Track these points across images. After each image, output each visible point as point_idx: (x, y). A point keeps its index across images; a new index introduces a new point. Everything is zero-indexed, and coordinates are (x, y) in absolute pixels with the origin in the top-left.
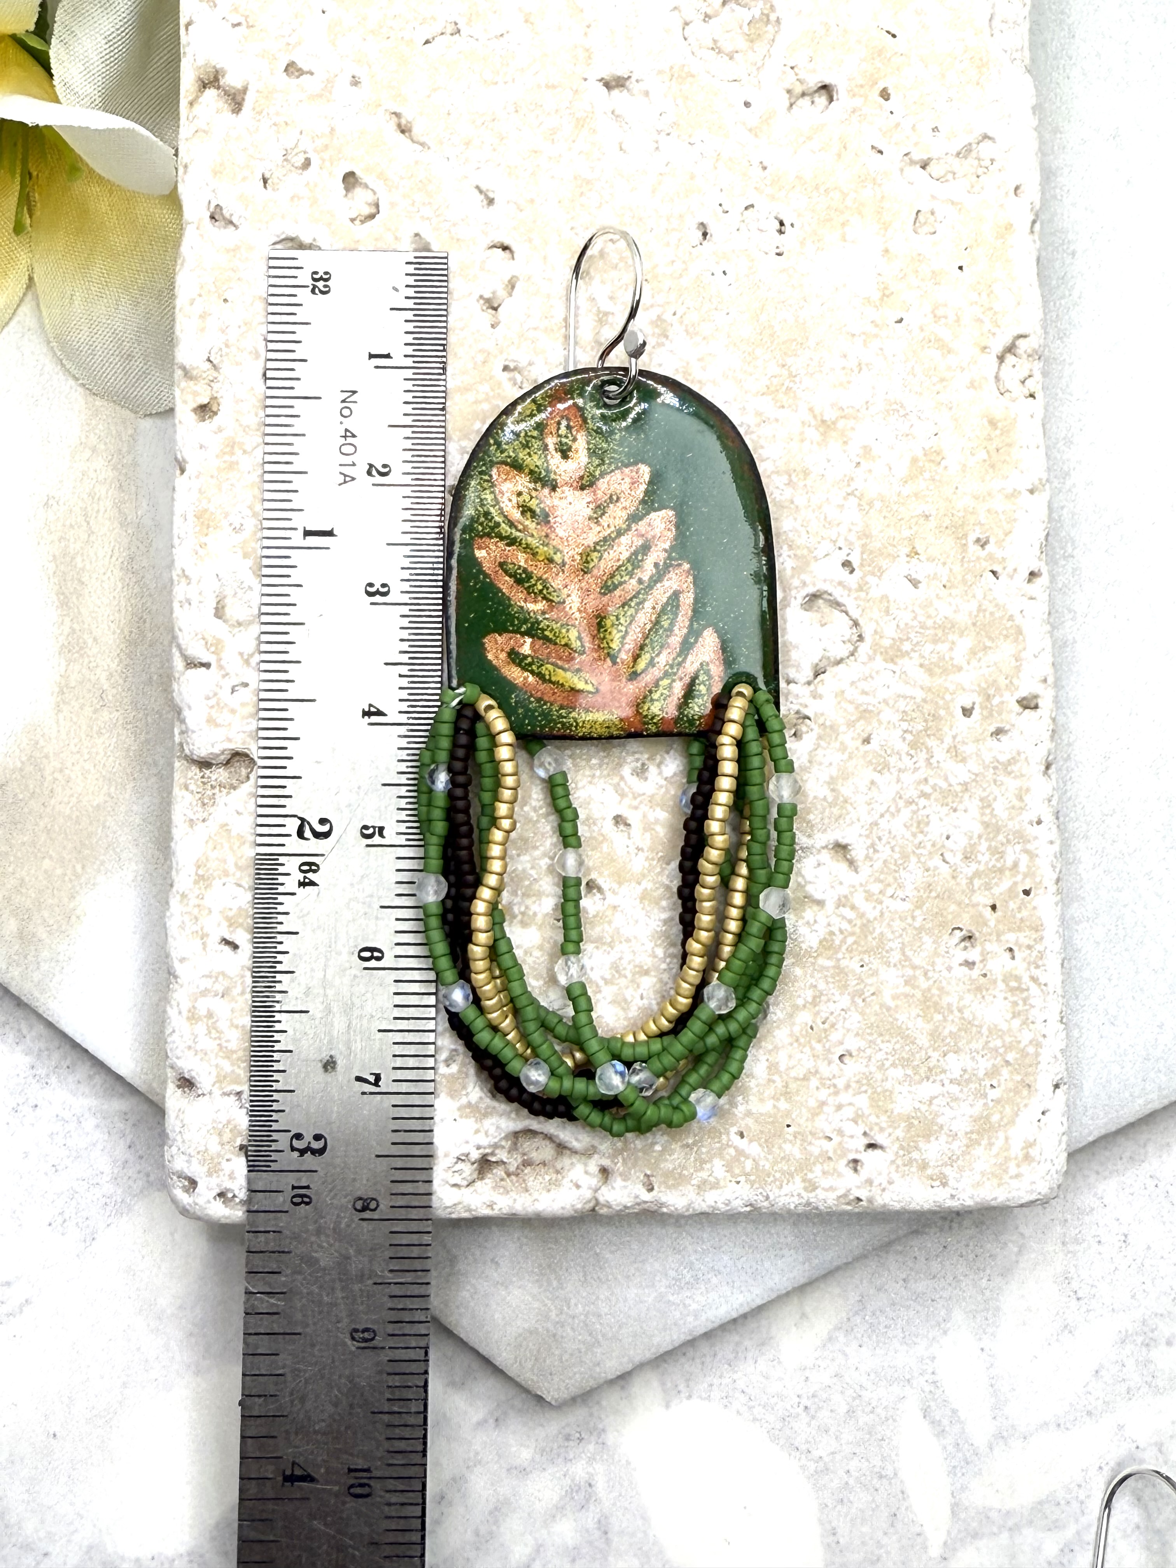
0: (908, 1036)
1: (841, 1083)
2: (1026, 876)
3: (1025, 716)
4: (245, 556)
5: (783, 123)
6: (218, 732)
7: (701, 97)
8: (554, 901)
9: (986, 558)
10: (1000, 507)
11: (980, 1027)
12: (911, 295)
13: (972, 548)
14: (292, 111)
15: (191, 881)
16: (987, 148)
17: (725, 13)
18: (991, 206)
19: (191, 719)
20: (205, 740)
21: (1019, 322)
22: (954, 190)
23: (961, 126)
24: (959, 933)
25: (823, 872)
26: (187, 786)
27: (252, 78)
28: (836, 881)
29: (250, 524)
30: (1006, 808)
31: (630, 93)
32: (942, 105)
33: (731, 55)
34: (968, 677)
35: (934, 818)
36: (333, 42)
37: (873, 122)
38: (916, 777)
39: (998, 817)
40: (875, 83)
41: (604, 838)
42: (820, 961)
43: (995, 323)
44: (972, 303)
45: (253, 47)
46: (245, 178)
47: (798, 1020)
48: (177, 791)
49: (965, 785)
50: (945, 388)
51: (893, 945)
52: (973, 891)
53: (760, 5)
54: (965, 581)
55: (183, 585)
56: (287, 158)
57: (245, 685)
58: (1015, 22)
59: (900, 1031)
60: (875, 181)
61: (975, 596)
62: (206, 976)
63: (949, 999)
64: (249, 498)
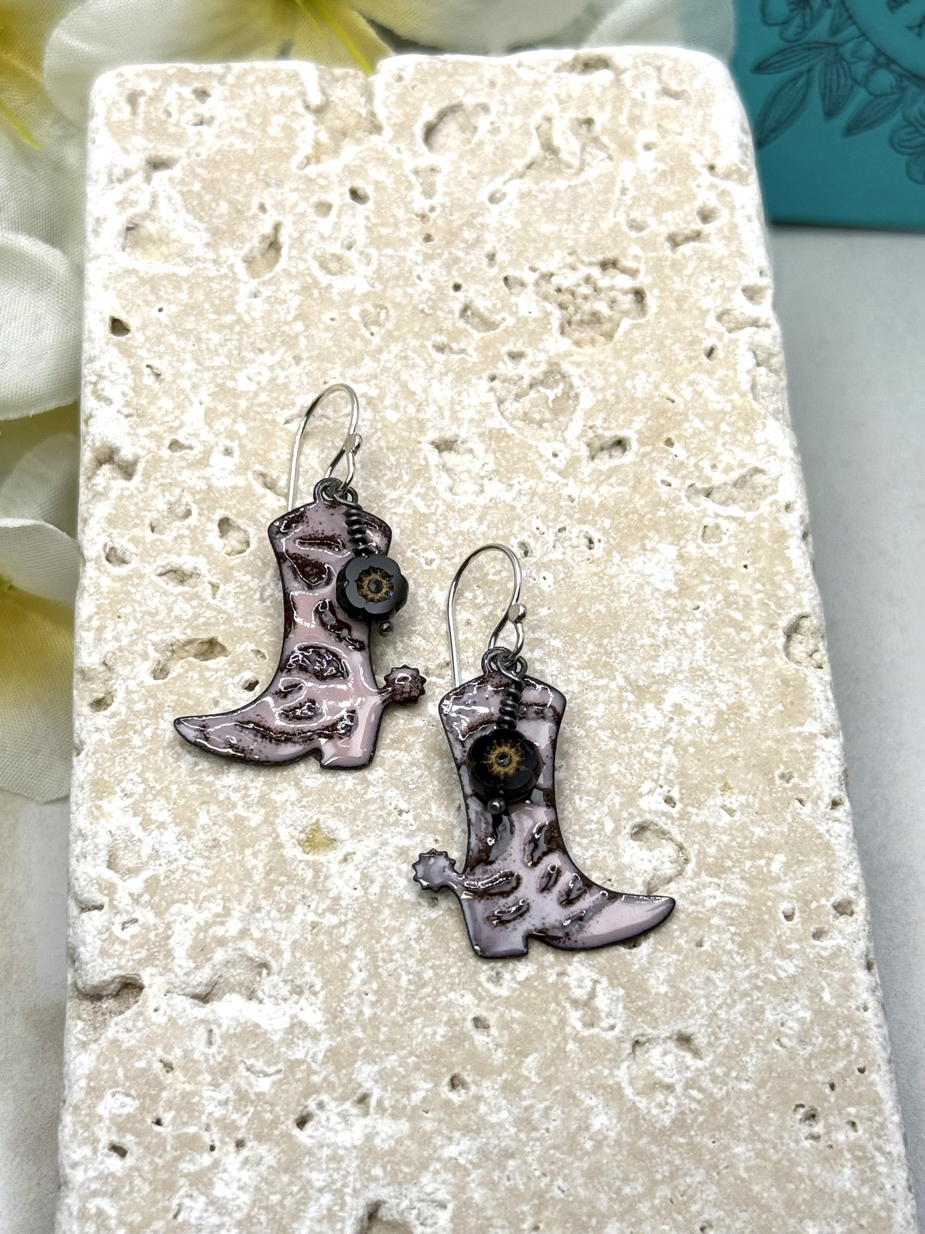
0: (764, 1206)
2: (858, 1056)
3: (842, 919)
4: (135, 815)
5: (587, 468)
6: (110, 962)
7: (516, 451)
8: (422, 1094)
9: (791, 789)
10: (800, 748)
11: (832, 1194)
12: (705, 588)
13: (778, 781)
14: (176, 475)
15: (82, 1095)
16: (759, 479)
17: (533, 394)
18: (765, 520)
19: (85, 953)
20: (98, 969)
21: (800, 605)
22: (734, 510)
23: (735, 463)
24: (802, 1110)
25: (670, 1059)
26: (79, 1018)
27: (142, 453)
28: (683, 1067)
29: (140, 788)
30: (833, 997)
31: (457, 452)
32: (718, 449)
33: (540, 424)
34: (786, 887)
35: (768, 1007)
36: (209, 425)
37: (661, 463)
38: (747, 972)
39: (827, 1005)
40: (660, 435)
41: (465, 1037)
42: (674, 1138)
43: (780, 606)
44: (758, 592)
45: (143, 431)
46: (136, 526)
47: (658, 1194)
48: (69, 1022)
49: (793, 978)
50: (740, 659)
51: (741, 1122)
52: (811, 1070)
53: (561, 386)
54: (774, 808)
55: (80, 843)
56: (171, 510)
57: (135, 921)
58: (774, 391)
59: (755, 1201)
60: (666, 505)
61: (785, 820)
62: (96, 1178)
63: (800, 1169)
64: (140, 768)
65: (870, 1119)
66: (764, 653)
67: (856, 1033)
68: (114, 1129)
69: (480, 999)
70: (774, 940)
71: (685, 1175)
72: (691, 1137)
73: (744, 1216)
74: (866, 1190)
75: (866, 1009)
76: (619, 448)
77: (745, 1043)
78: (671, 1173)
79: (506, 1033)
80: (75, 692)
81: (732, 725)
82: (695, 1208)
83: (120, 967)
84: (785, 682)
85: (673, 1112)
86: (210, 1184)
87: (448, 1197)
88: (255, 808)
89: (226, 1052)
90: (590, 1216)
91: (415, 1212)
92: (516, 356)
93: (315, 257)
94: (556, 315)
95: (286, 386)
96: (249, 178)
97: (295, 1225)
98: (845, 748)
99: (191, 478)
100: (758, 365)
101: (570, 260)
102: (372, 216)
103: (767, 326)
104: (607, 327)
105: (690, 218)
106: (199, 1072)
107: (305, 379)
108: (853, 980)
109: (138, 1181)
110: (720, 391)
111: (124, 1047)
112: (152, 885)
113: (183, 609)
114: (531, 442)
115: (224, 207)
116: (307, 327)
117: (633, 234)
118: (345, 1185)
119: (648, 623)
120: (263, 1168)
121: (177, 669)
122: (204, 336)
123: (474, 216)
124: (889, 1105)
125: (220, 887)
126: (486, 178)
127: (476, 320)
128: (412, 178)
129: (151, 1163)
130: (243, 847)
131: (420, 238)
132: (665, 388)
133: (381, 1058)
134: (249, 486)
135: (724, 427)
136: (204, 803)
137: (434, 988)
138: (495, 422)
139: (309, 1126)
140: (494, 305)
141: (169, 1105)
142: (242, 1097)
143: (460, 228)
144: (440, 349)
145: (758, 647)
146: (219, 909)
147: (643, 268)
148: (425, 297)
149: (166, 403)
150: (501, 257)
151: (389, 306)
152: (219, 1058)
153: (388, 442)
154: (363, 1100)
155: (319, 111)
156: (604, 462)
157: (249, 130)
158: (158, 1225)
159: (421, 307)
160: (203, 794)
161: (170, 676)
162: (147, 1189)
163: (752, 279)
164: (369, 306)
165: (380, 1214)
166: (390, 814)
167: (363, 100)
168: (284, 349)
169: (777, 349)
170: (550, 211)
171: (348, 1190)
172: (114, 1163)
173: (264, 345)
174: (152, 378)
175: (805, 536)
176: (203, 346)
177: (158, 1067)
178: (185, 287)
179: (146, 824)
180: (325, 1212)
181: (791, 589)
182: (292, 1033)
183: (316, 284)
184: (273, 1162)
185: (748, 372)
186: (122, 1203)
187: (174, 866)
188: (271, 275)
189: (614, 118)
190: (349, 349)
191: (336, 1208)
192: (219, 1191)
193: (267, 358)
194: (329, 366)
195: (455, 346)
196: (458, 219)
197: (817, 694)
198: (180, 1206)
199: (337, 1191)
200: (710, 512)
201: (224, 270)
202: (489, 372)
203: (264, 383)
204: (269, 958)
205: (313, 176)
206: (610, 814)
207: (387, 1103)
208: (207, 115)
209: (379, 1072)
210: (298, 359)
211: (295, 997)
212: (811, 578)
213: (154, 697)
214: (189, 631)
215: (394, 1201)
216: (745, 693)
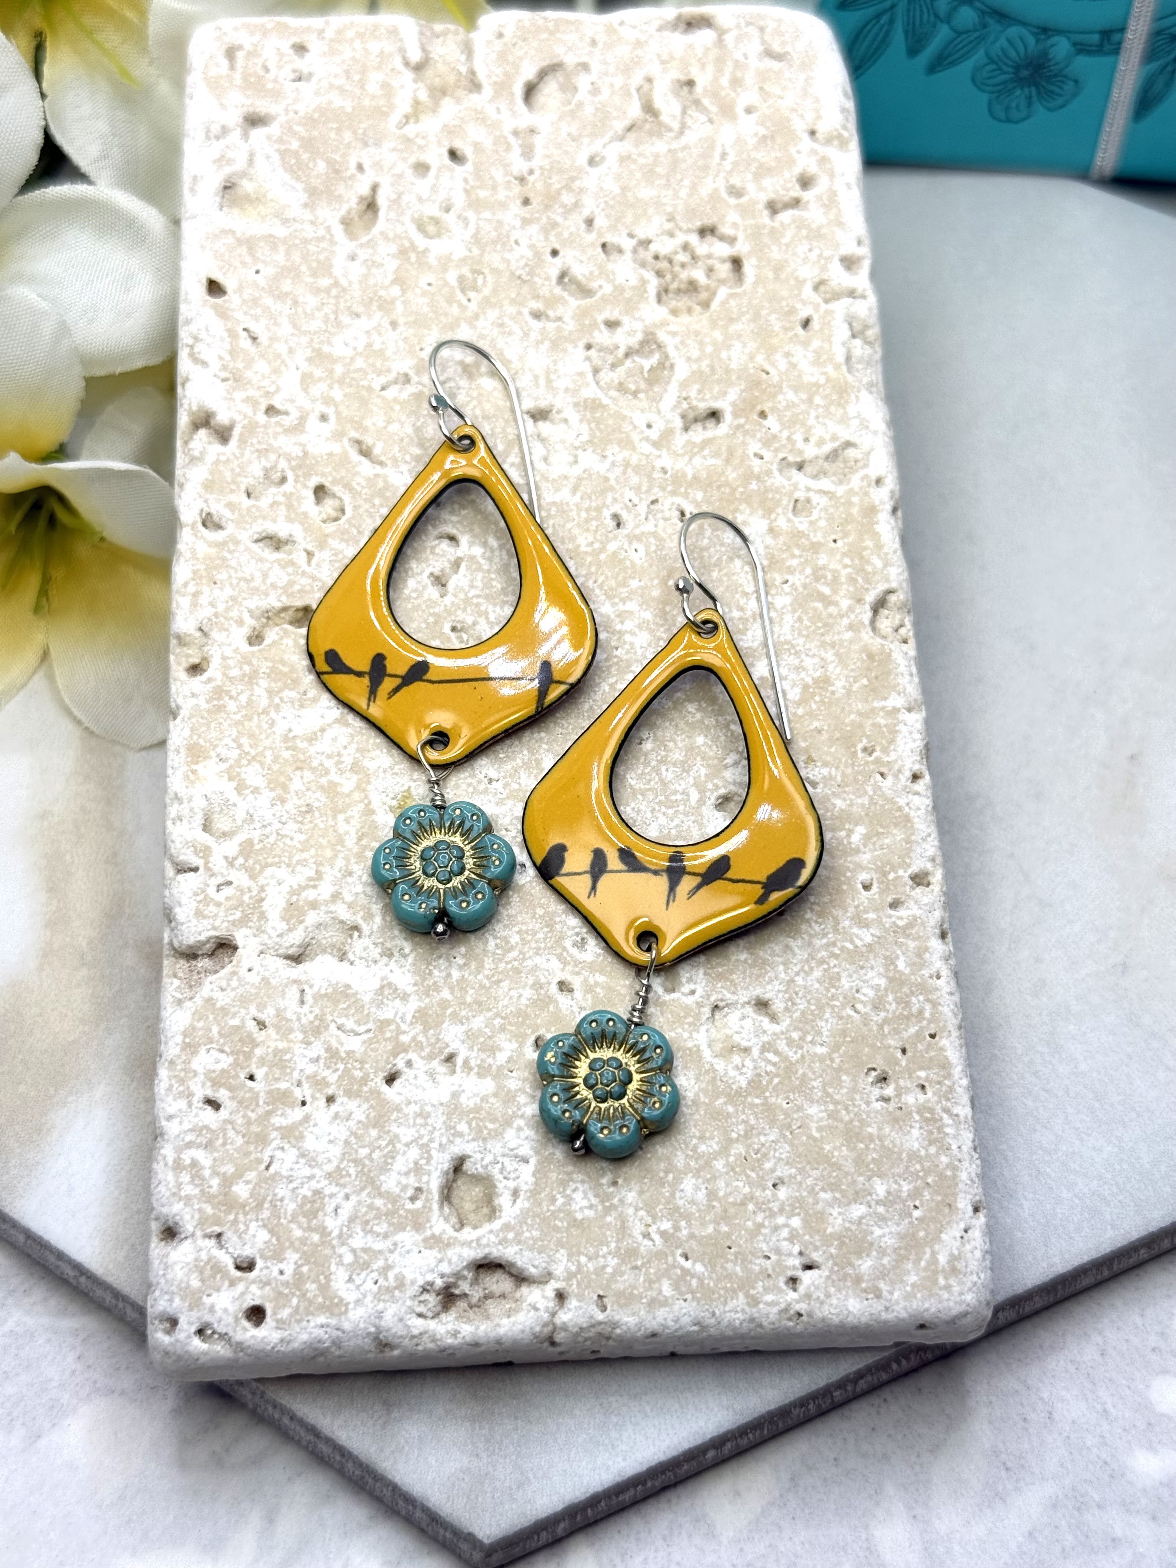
0: (834, 1164)
1: (775, 1206)
2: (930, 1022)
3: (919, 890)
4: (231, 779)
5: (680, 440)
6: (205, 922)
7: (610, 422)
8: (509, 1054)
9: (873, 762)
10: (883, 722)
11: (900, 1154)
12: (795, 562)
13: (860, 755)
14: (271, 441)
15: (178, 1049)
16: (851, 453)
17: (628, 363)
18: (857, 494)
19: (181, 914)
20: (193, 930)
21: (887, 580)
22: (825, 484)
23: (827, 437)
24: (874, 1074)
25: (748, 1023)
26: (175, 976)
27: (238, 418)
28: (760, 1031)
29: (234, 754)
30: (908, 965)
31: (552, 421)
32: (811, 421)
33: (635, 394)
34: (865, 858)
35: (844, 975)
36: (306, 390)
37: (754, 436)
38: (825, 941)
39: (901, 973)
40: (754, 407)
41: (550, 999)
42: (749, 1099)
43: (867, 581)
44: (846, 566)
45: (239, 395)
46: (232, 491)
47: (733, 1152)
48: (166, 980)
49: (869, 946)
50: (828, 632)
51: (815, 1084)
52: (883, 1035)
53: (657, 356)
54: (856, 781)
55: (176, 806)
56: (267, 476)
57: (229, 883)
58: (868, 364)
59: (827, 1159)
60: (758, 478)
61: (866, 793)
62: (191, 1130)
63: (870, 1130)
64: (235, 734)
65: (939, 1083)
66: (850, 627)
67: (928, 1000)
68: (209, 1084)
69: (565, 963)
70: (851, 910)
71: (760, 1134)
72: (766, 1098)
73: (816, 1173)
74: (933, 1150)
75: (938, 977)
76: (713, 420)
77: (821, 1008)
78: (746, 1132)
79: (589, 996)
80: (172, 657)
81: (817, 698)
82: (768, 1165)
83: (214, 928)
84: (871, 656)
85: (750, 1074)
86: (301, 1137)
87: (531, 1153)
88: (348, 774)
89: (317, 1011)
90: (667, 1172)
91: (499, 1166)
92: (612, 325)
93: (413, 220)
94: (653, 284)
95: (381, 353)
96: (348, 136)
97: (382, 1178)
98: (927, 722)
99: (288, 444)
100: (854, 336)
101: (668, 226)
102: (470, 178)
103: (864, 297)
104: (704, 295)
105: (789, 185)
106: (291, 1030)
107: (401, 344)
108: (927, 949)
109: (231, 1134)
110: (817, 362)
111: (218, 1005)
112: (247, 848)
113: (279, 576)
114: (625, 412)
115: (321, 166)
116: (404, 292)
117: (733, 201)
118: (431, 1140)
119: (737, 596)
120: (351, 1123)
121: (271, 635)
122: (301, 299)
123: (573, 179)
124: (958, 1070)
125: (313, 851)
126: (586, 140)
127: (574, 287)
128: (512, 139)
129: (244, 1117)
130: (336, 812)
131: (518, 202)
132: (760, 359)
133: (468, 1019)
134: (345, 453)
135: (818, 400)
136: (298, 768)
137: (521, 952)
138: (591, 391)
139: (397, 1083)
140: (591, 273)
141: (262, 1062)
142: (333, 1054)
143: (559, 192)
144: (537, 315)
145: (845, 621)
146: (312, 873)
147: (741, 236)
148: (522, 263)
149: (262, 366)
150: (600, 222)
151: (486, 271)
152: (311, 1017)
153: (483, 411)
154: (450, 1059)
155: (419, 68)
156: (698, 434)
157: (348, 87)
158: (251, 1175)
159: (518, 273)
160: (298, 760)
161: (266, 642)
162: (240, 1141)
163: (850, 248)
164: (466, 271)
165: (465, 1167)
166: (480, 782)
167: (463, 58)
168: (380, 314)
169: (873, 320)
170: (650, 174)
171: (435, 1145)
172: (209, 1116)
173: (360, 309)
174: (249, 341)
175: (894, 510)
176: (300, 310)
177: (251, 1026)
178: (282, 249)
179: (240, 789)
180: (412, 1165)
181: (879, 564)
182: (382, 994)
183: (413, 247)
184: (363, 1118)
185: (844, 344)
186: (216, 1155)
187: (267, 831)
188: (369, 237)
189: (716, 80)
190: (446, 315)
191: (423, 1162)
192: (310, 1143)
193: (364, 323)
194: (426, 332)
195: (551, 313)
196: (556, 181)
197: (902, 669)
198: (271, 1157)
199: (422, 1146)
200: (801, 486)
201: (321, 232)
202: (585, 341)
203: (360, 349)
204: (360, 922)
205: (411, 136)
206: (695, 785)
207: (473, 1063)
208: (305, 71)
209: (466, 1033)
210: (394, 324)
211: (385, 959)
212: (899, 552)
213: (249, 663)
214: (284, 598)
215: (478, 1156)
216: (831, 668)
